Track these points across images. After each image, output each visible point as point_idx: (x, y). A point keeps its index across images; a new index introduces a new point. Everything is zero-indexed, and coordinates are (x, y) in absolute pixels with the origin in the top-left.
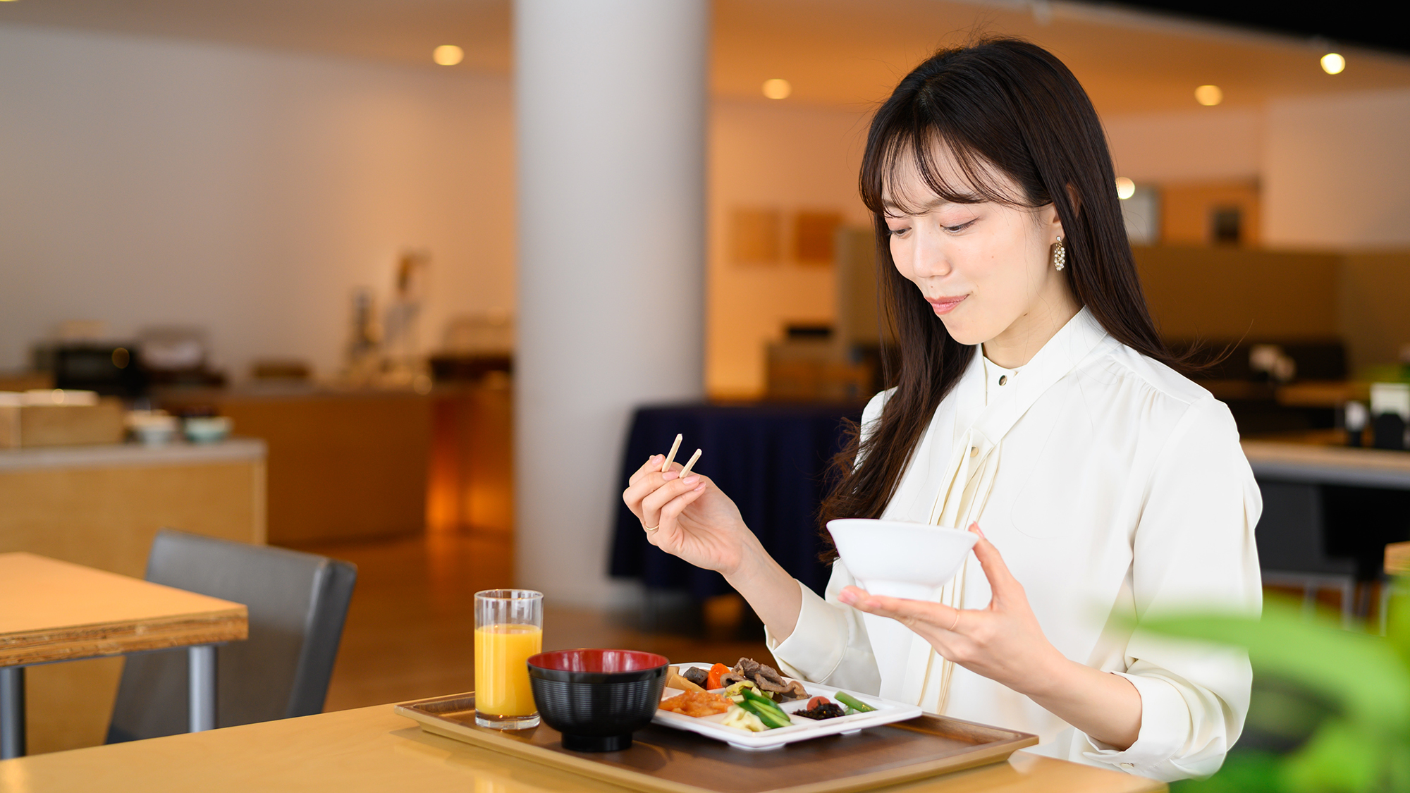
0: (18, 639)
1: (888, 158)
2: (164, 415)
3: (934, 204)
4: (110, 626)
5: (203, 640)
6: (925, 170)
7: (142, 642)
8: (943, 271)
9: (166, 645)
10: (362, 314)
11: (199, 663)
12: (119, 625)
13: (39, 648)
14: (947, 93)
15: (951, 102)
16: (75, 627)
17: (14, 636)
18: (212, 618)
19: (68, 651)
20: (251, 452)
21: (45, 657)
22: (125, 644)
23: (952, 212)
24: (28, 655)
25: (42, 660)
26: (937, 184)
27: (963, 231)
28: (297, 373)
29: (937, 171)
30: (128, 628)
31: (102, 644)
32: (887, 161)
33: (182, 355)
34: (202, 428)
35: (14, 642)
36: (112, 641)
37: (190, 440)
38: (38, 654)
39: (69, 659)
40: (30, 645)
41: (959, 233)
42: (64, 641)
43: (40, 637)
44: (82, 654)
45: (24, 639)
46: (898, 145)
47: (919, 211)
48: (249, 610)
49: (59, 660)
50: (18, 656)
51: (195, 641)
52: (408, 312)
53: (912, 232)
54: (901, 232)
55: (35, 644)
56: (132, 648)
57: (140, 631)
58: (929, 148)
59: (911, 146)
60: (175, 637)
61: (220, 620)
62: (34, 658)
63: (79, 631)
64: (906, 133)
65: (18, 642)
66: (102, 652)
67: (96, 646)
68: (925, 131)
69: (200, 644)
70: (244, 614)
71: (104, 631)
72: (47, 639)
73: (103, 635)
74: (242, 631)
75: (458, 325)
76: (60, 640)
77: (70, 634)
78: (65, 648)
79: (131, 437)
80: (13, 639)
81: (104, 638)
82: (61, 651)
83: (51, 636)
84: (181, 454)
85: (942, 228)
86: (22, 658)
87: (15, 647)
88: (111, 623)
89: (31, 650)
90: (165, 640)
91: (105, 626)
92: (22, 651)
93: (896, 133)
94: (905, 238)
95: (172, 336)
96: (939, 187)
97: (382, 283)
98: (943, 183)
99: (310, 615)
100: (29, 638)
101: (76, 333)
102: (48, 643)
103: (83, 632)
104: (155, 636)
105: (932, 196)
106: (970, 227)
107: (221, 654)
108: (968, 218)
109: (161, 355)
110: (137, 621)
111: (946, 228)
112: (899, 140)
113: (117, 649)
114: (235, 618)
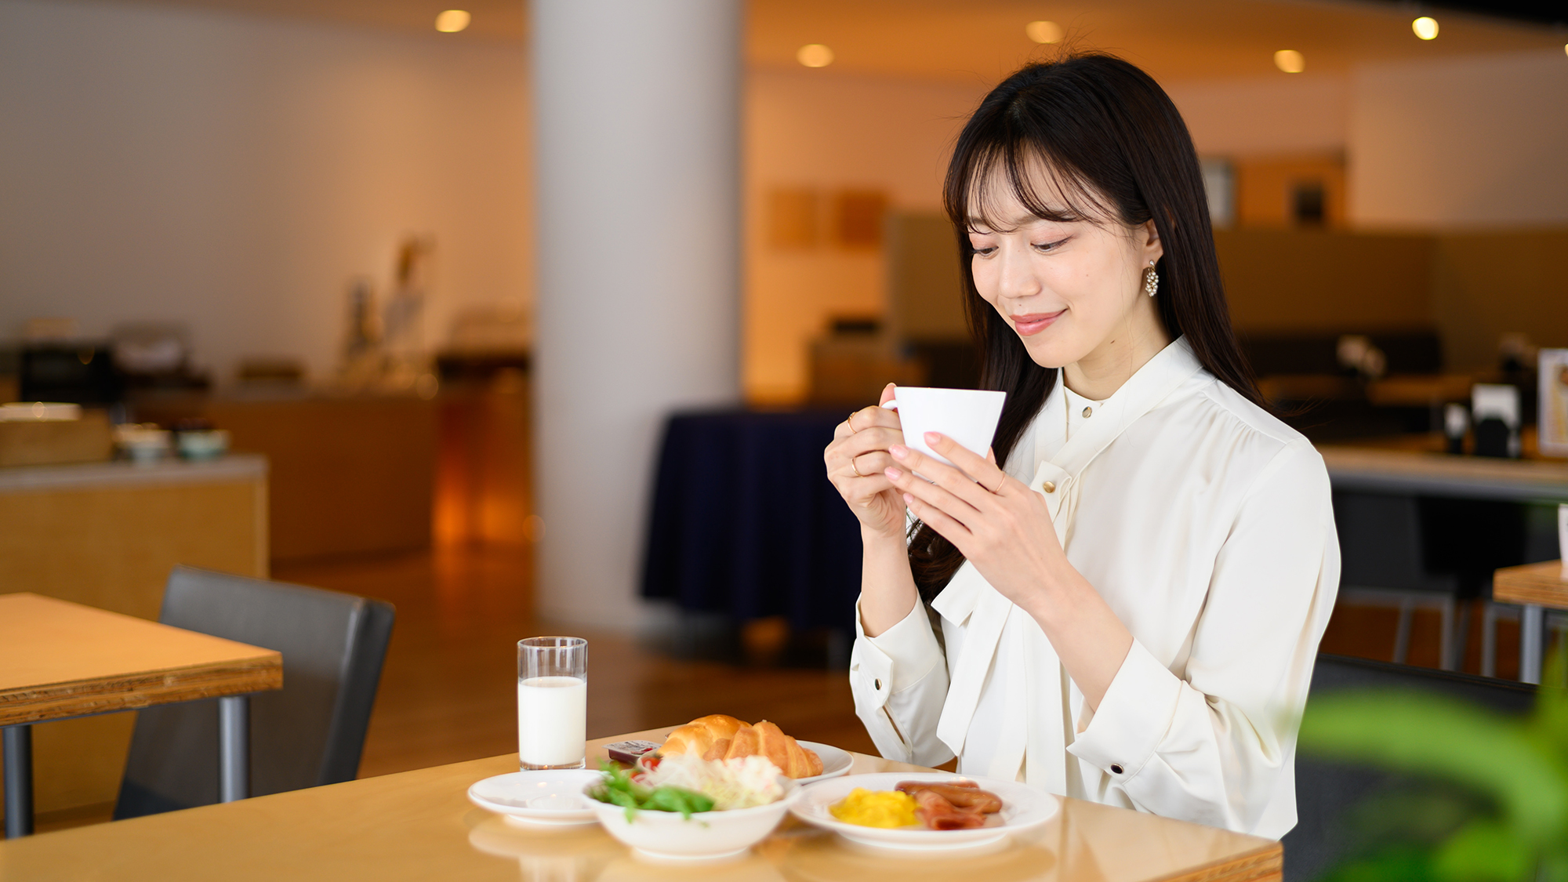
0: (40, 693)
1: (977, 173)
2: (153, 429)
3: (1025, 221)
4: (137, 677)
5: (235, 690)
6: (1018, 185)
7: (171, 694)
8: (1032, 290)
9: (196, 696)
10: (360, 307)
11: (230, 713)
12: (146, 676)
13: (62, 702)
14: (1042, 106)
15: (1047, 115)
16: (100, 679)
17: (36, 690)
18: (245, 666)
19: (92, 704)
20: (251, 469)
21: (68, 712)
22: (153, 696)
23: (1043, 229)
24: (51, 710)
25: (65, 715)
26: (1029, 201)
27: (1056, 250)
28: (288, 374)
29: (1030, 186)
30: (156, 678)
31: (128, 696)
32: (977, 175)
33: (163, 355)
34: (198, 444)
35: (35, 696)
36: (138, 693)
37: (182, 456)
38: (60, 709)
39: (94, 713)
40: (52, 699)
41: (1051, 252)
42: (88, 694)
43: (62, 690)
44: (107, 708)
45: (46, 692)
46: (989, 159)
47: (1007, 229)
48: (284, 658)
49: (83, 715)
50: (40, 711)
51: (227, 691)
52: (408, 306)
53: (999, 251)
54: (987, 251)
55: (57, 698)
56: (160, 700)
57: (168, 681)
58: (1023, 161)
59: (1003, 158)
60: (205, 687)
61: (253, 667)
62: (56, 714)
63: (105, 683)
64: (997, 145)
65: (40, 696)
66: (128, 705)
67: (123, 700)
68: (1019, 144)
69: (232, 695)
70: (279, 661)
71: (130, 682)
72: (69, 692)
73: (129, 687)
74: (277, 679)
75: (464, 320)
76: (84, 693)
77: (95, 686)
78: (90, 702)
79: (121, 455)
80: (34, 693)
81: (131, 690)
82: (85, 705)
83: (74, 689)
84: (173, 473)
85: (1032, 247)
86: (44, 713)
87: (36, 701)
88: (138, 674)
89: (53, 704)
90: (195, 691)
91: (132, 678)
92: (43, 706)
93: (986, 147)
94: (991, 258)
95: (149, 334)
96: (1032, 204)
97: (381, 272)
98: (1036, 200)
99: (345, 660)
100: (51, 691)
101: (41, 332)
102: (71, 697)
103: (108, 684)
104: (185, 687)
105: (1023, 211)
106: (1063, 246)
107: (252, 704)
108: (1061, 236)
109: (136, 356)
110: (165, 671)
111: (1036, 246)
112: (990, 153)
113: (145, 701)
114: (268, 666)
